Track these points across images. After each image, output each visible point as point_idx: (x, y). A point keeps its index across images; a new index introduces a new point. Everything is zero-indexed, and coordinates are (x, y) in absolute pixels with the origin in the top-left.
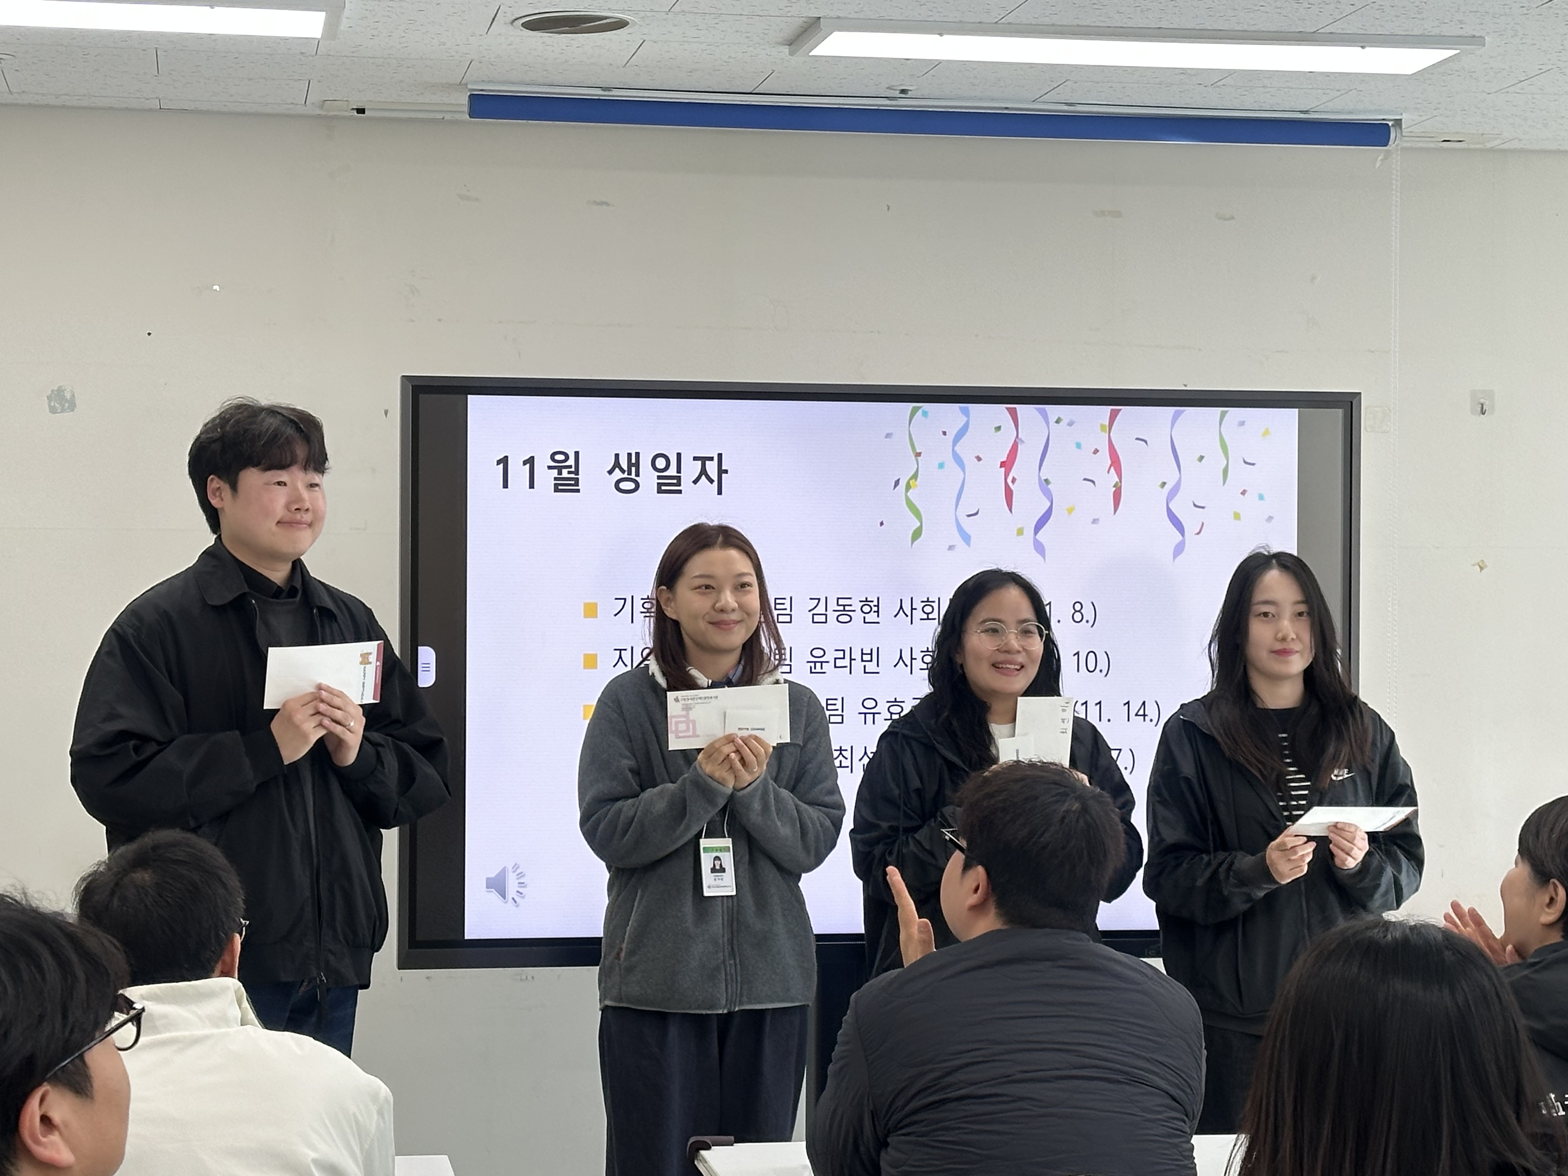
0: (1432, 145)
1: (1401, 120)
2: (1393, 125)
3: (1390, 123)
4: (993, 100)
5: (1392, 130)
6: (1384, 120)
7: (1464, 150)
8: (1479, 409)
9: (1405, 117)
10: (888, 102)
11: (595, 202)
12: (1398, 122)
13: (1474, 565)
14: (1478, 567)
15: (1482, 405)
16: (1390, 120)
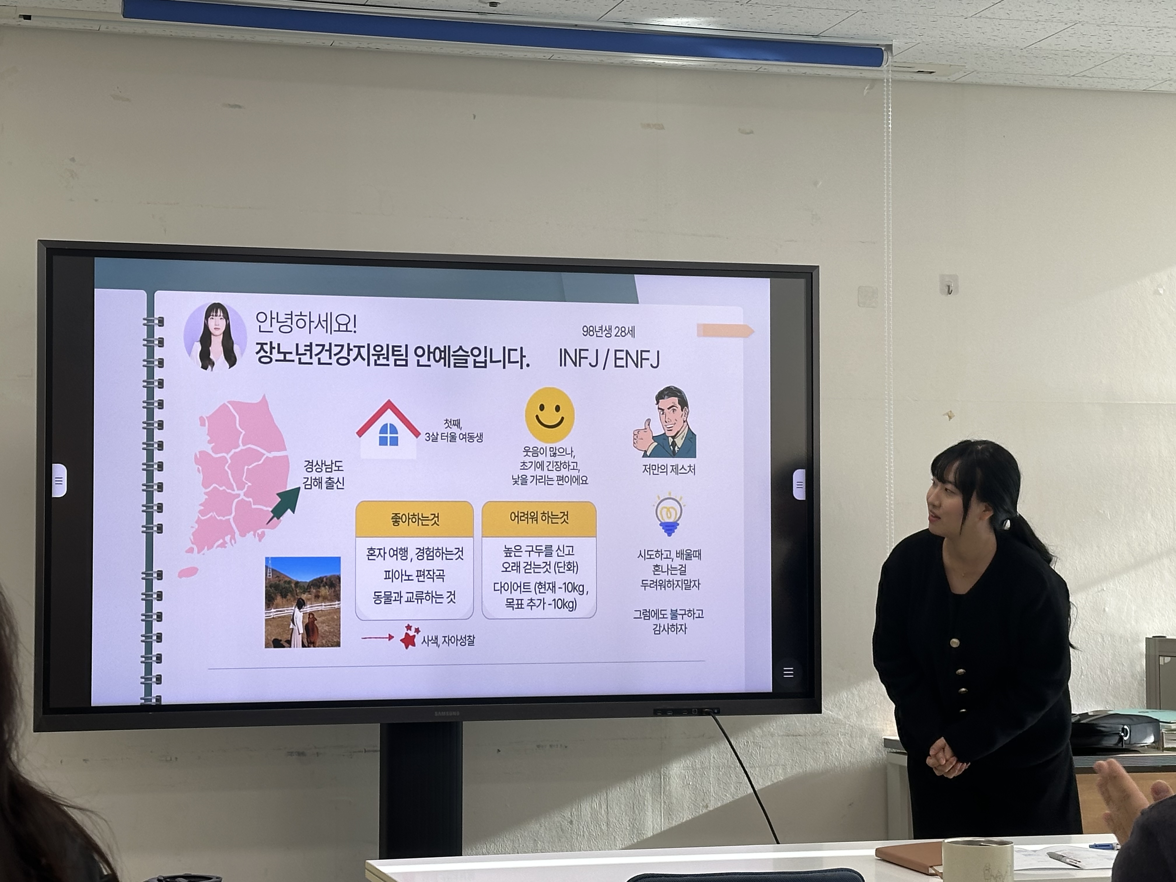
0: (908, 77)
1: (892, 45)
2: (885, 50)
3: (883, 49)
4: (566, 17)
5: (885, 54)
6: (878, 45)
8: (947, 290)
9: (895, 43)
10: (477, 16)
11: (229, 105)
12: (889, 47)
13: (944, 415)
14: (947, 417)
15: (949, 287)
16: (883, 46)
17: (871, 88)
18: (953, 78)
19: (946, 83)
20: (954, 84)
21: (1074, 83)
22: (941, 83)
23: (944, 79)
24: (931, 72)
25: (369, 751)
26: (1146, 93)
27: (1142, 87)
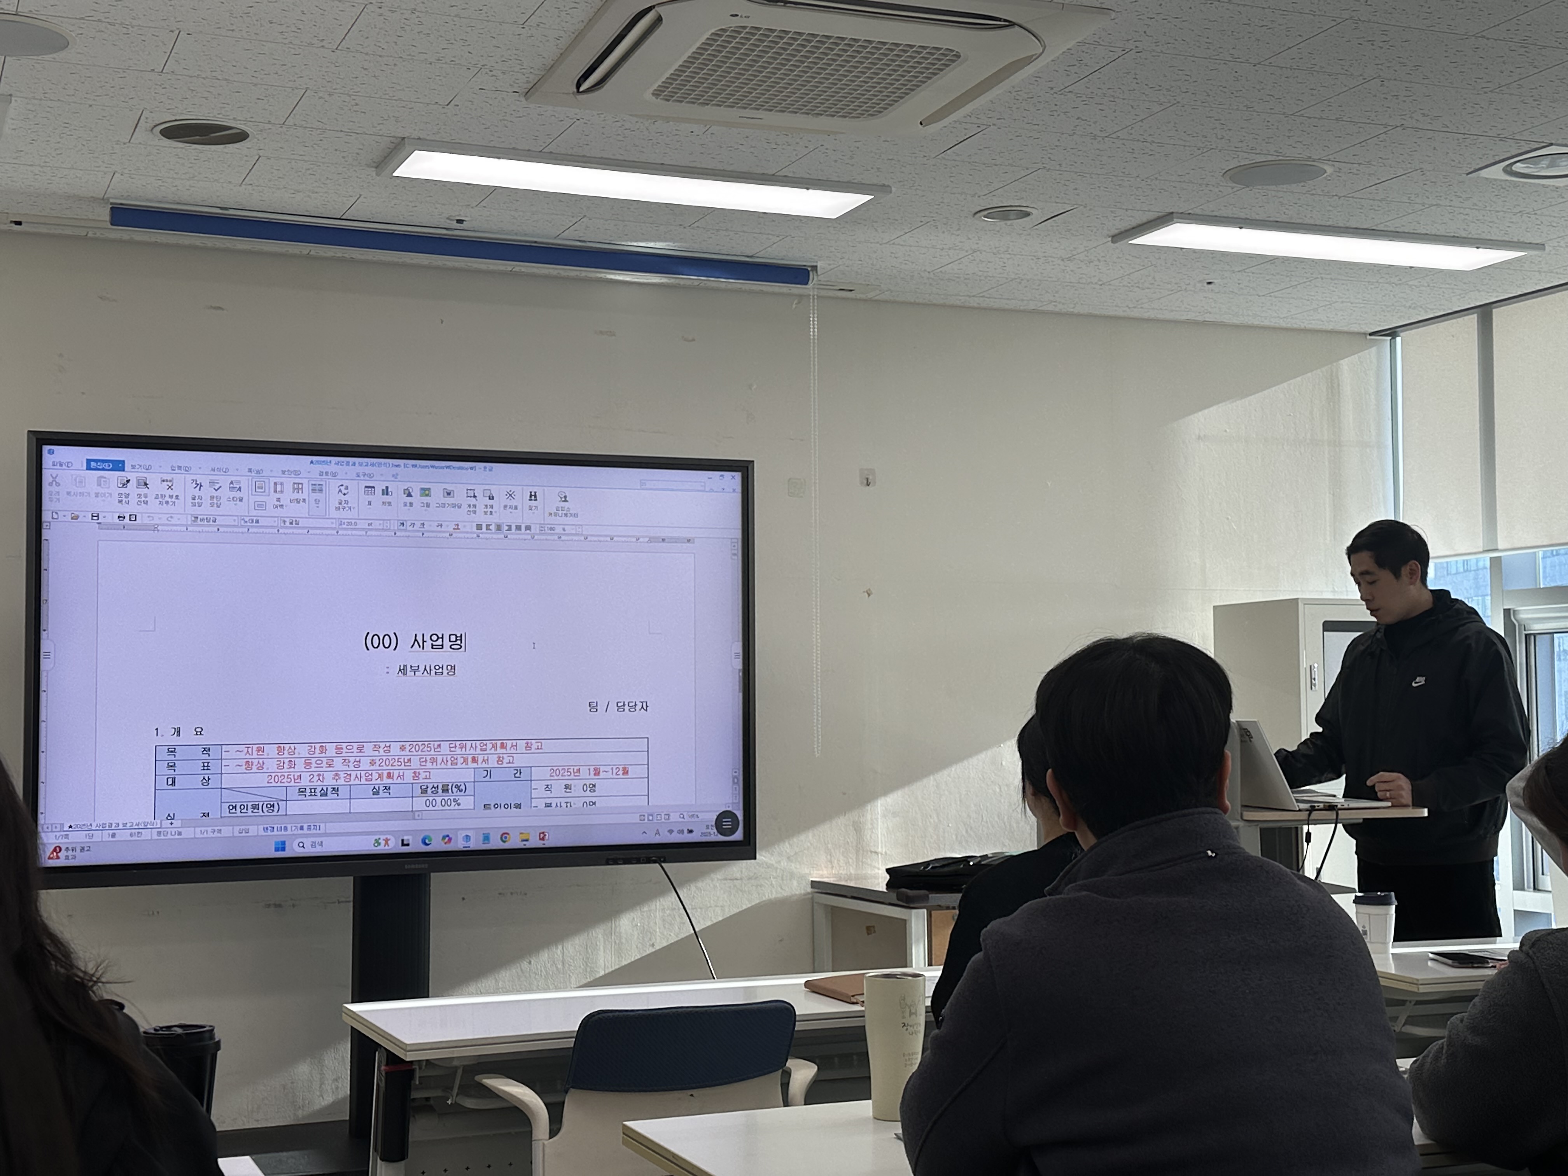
0: (831, 294)
1: (816, 266)
2: (811, 270)
3: (809, 269)
4: (526, 235)
5: (811, 273)
6: (805, 266)
7: (852, 299)
8: (865, 482)
9: (819, 264)
10: (445, 232)
11: (211, 307)
12: (815, 268)
13: (863, 592)
14: (866, 594)
15: (867, 479)
16: (809, 266)
17: (799, 303)
18: (871, 295)
19: (865, 300)
20: (871, 300)
21: (974, 302)
22: (860, 300)
23: (863, 296)
24: (851, 290)
25: (342, 902)
26: (1034, 312)
27: (1032, 306)
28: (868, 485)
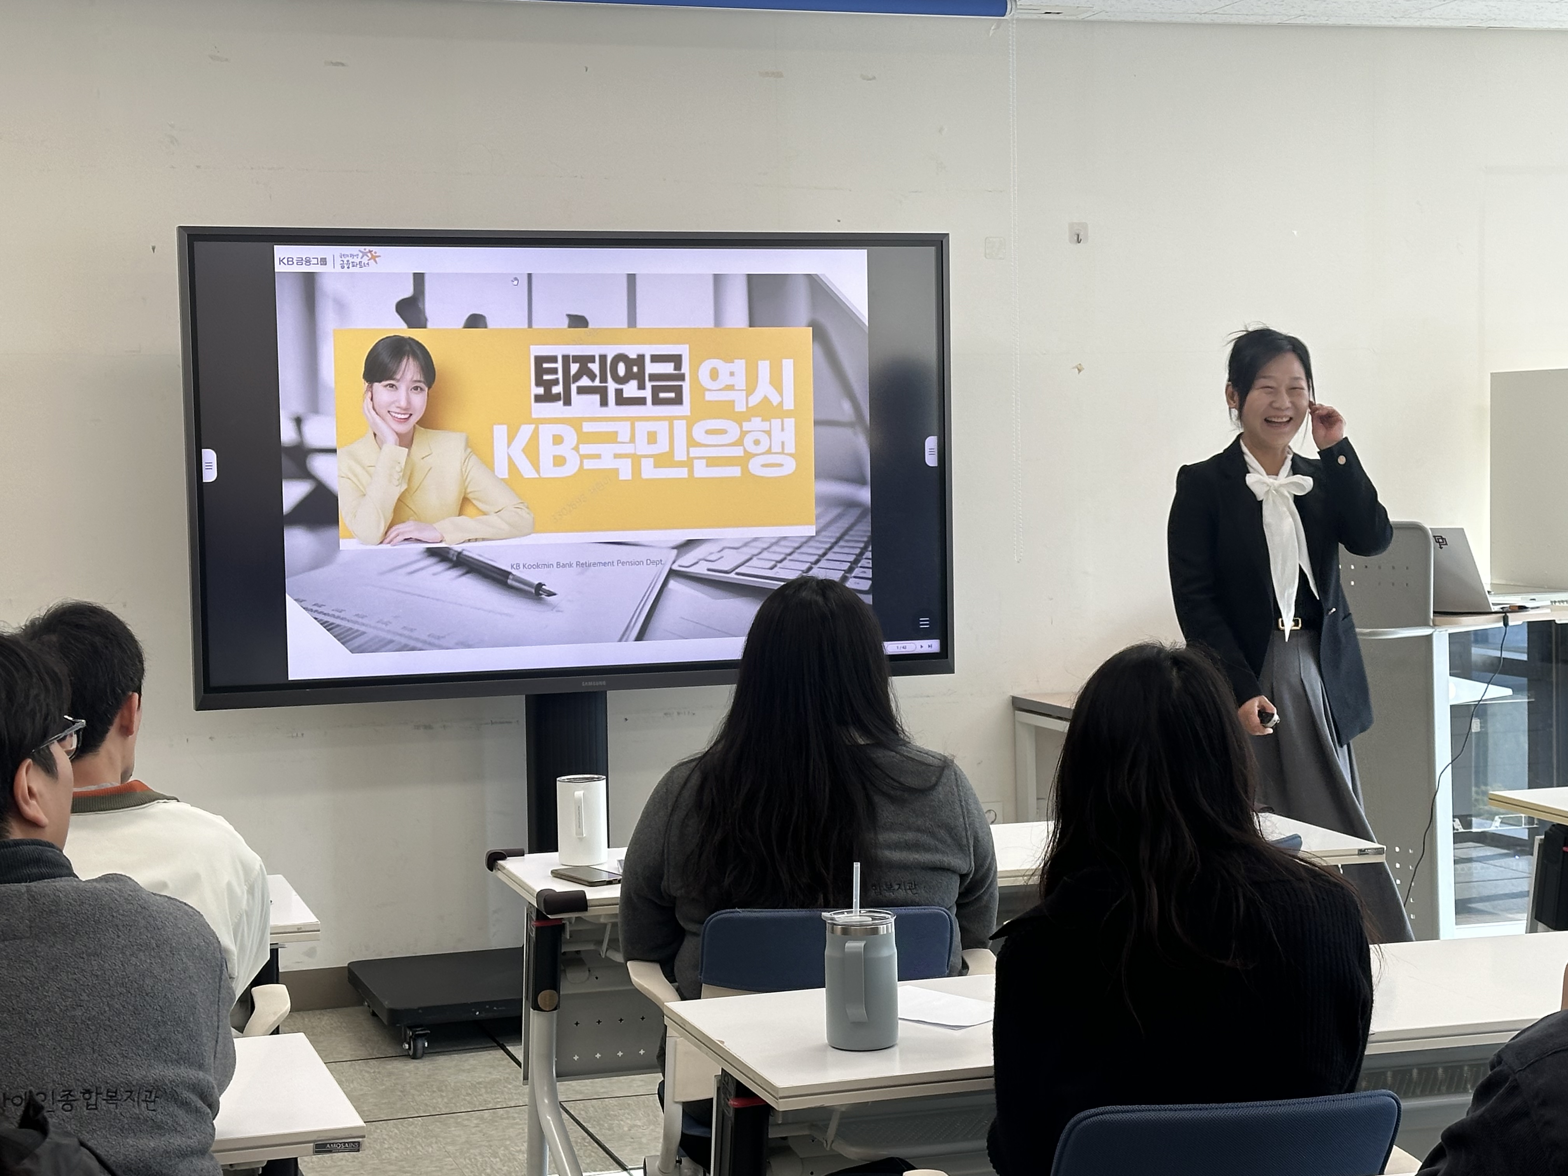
0: (1035, 17)
7: (1061, 21)
8: (1076, 238)
13: (1073, 368)
14: (1077, 369)
15: (1078, 236)
17: (998, 27)
18: (1080, 17)
19: (1075, 21)
20: (1084, 22)
21: (1206, 19)
22: (1068, 21)
23: (1074, 18)
24: (1058, 13)
26: (1281, 26)
27: (1276, 20)
28: (1079, 241)
